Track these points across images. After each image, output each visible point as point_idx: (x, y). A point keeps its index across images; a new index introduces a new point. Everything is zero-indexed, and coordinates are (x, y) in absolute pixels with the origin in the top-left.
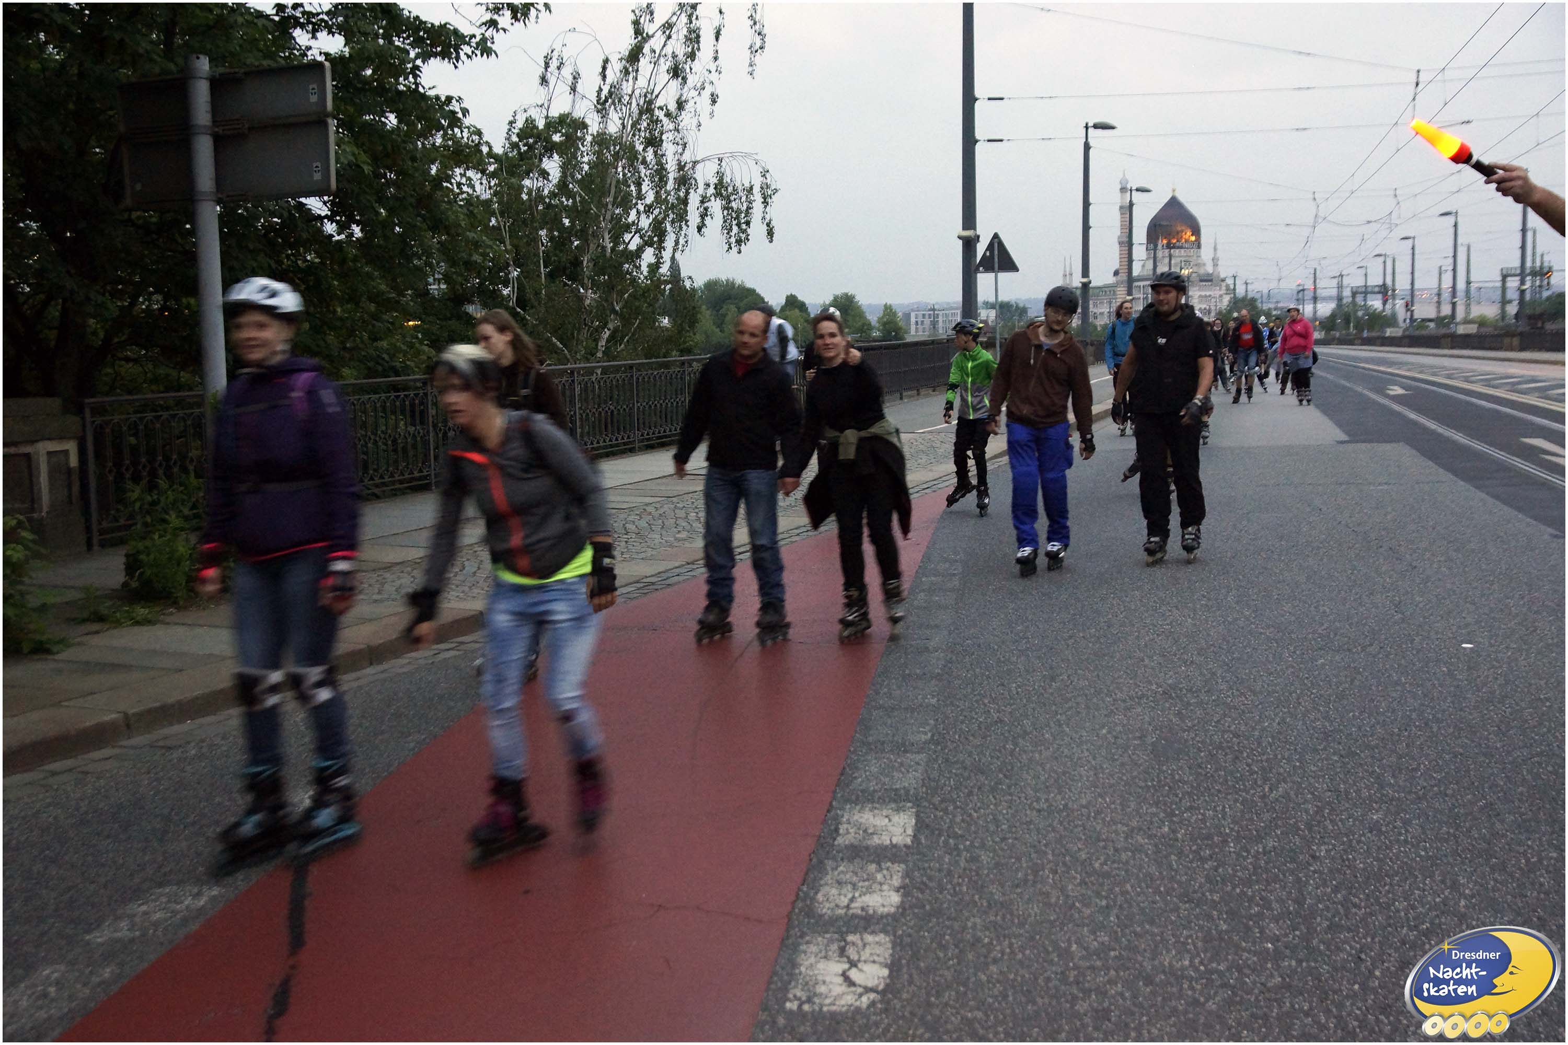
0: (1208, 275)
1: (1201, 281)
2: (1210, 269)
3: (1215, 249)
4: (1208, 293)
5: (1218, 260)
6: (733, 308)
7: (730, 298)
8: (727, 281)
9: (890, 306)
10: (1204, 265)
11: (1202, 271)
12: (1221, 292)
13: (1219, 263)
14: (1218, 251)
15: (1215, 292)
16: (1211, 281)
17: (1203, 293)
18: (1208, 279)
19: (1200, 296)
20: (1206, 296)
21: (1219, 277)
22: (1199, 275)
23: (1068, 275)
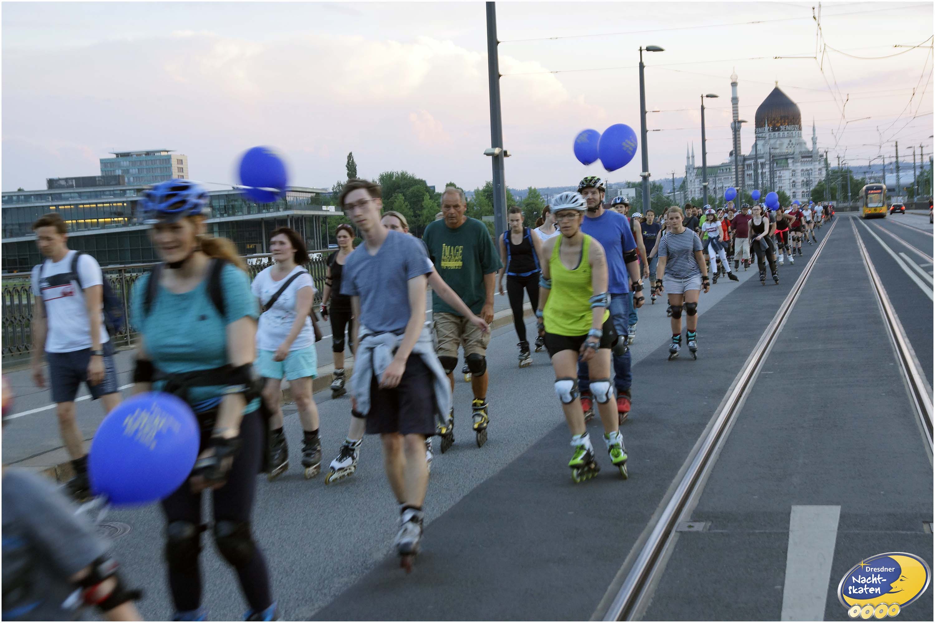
0: (809, 152)
1: (803, 157)
2: (809, 146)
3: (814, 130)
4: (809, 168)
5: (816, 138)
6: (401, 197)
7: (399, 188)
8: (402, 174)
9: (535, 189)
10: (805, 143)
11: (803, 150)
12: (820, 167)
13: (818, 141)
14: (816, 132)
15: (817, 166)
16: (811, 157)
17: (805, 168)
18: (809, 156)
19: (802, 170)
20: (807, 170)
21: (818, 152)
22: (800, 152)
23: (691, 157)
